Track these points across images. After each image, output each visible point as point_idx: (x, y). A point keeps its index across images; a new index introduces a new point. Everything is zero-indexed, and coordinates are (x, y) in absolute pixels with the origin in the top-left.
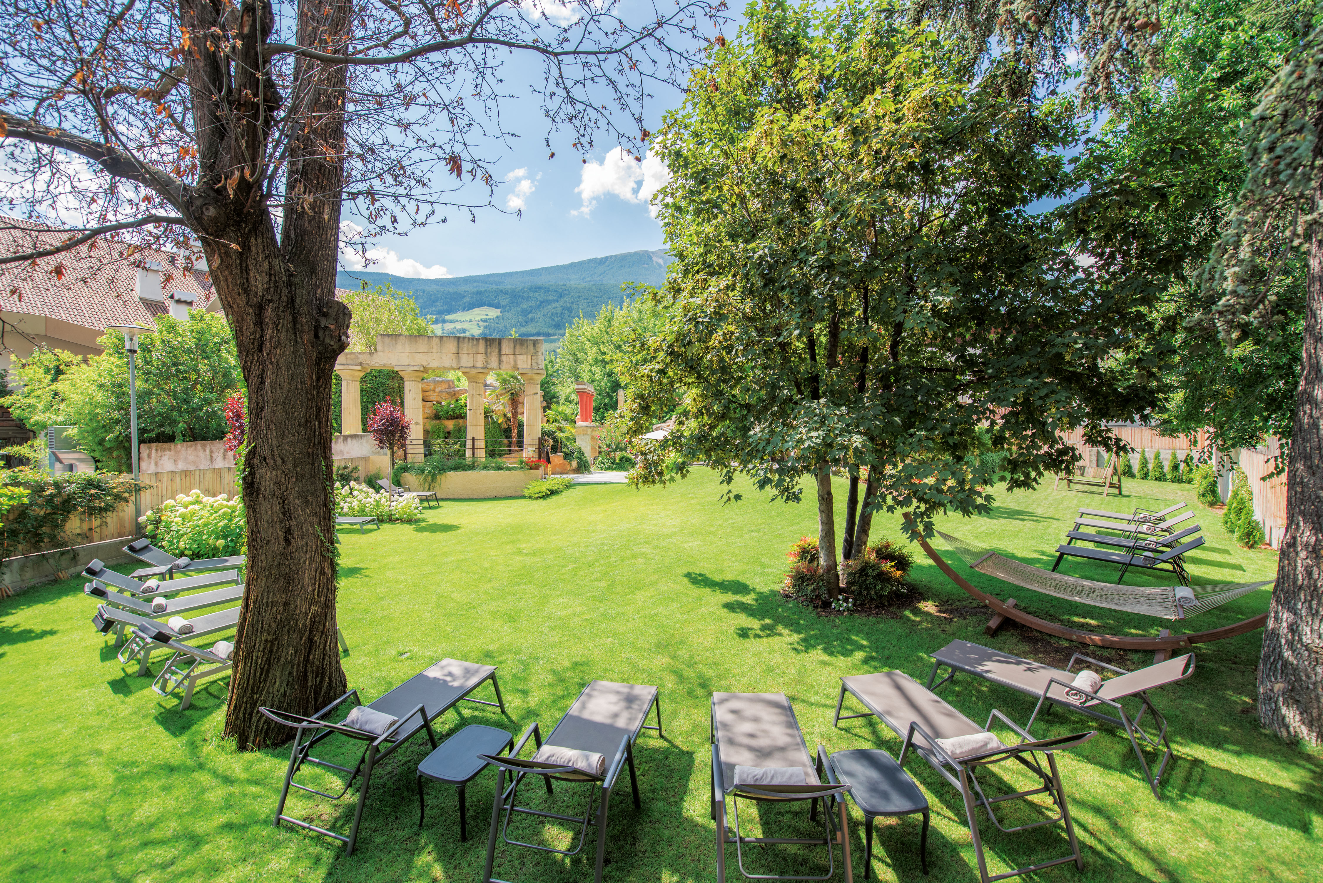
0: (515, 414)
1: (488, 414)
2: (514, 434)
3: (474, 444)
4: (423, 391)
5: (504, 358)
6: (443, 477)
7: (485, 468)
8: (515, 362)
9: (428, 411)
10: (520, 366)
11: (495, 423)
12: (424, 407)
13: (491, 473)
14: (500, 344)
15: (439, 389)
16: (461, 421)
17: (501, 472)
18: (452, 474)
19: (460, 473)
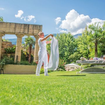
0: (30, 52)
1: (22, 52)
2: (30, 58)
3: (17, 58)
4: (2, 44)
5: (30, 30)
6: (6, 66)
7: (21, 64)
8: (33, 31)
9: (3, 51)
10: (34, 33)
11: (24, 54)
12: (2, 49)
13: (23, 66)
14: (29, 26)
15: (7, 44)
16: (13, 54)
17: (27, 66)
18: (9, 65)
19: (12, 65)
